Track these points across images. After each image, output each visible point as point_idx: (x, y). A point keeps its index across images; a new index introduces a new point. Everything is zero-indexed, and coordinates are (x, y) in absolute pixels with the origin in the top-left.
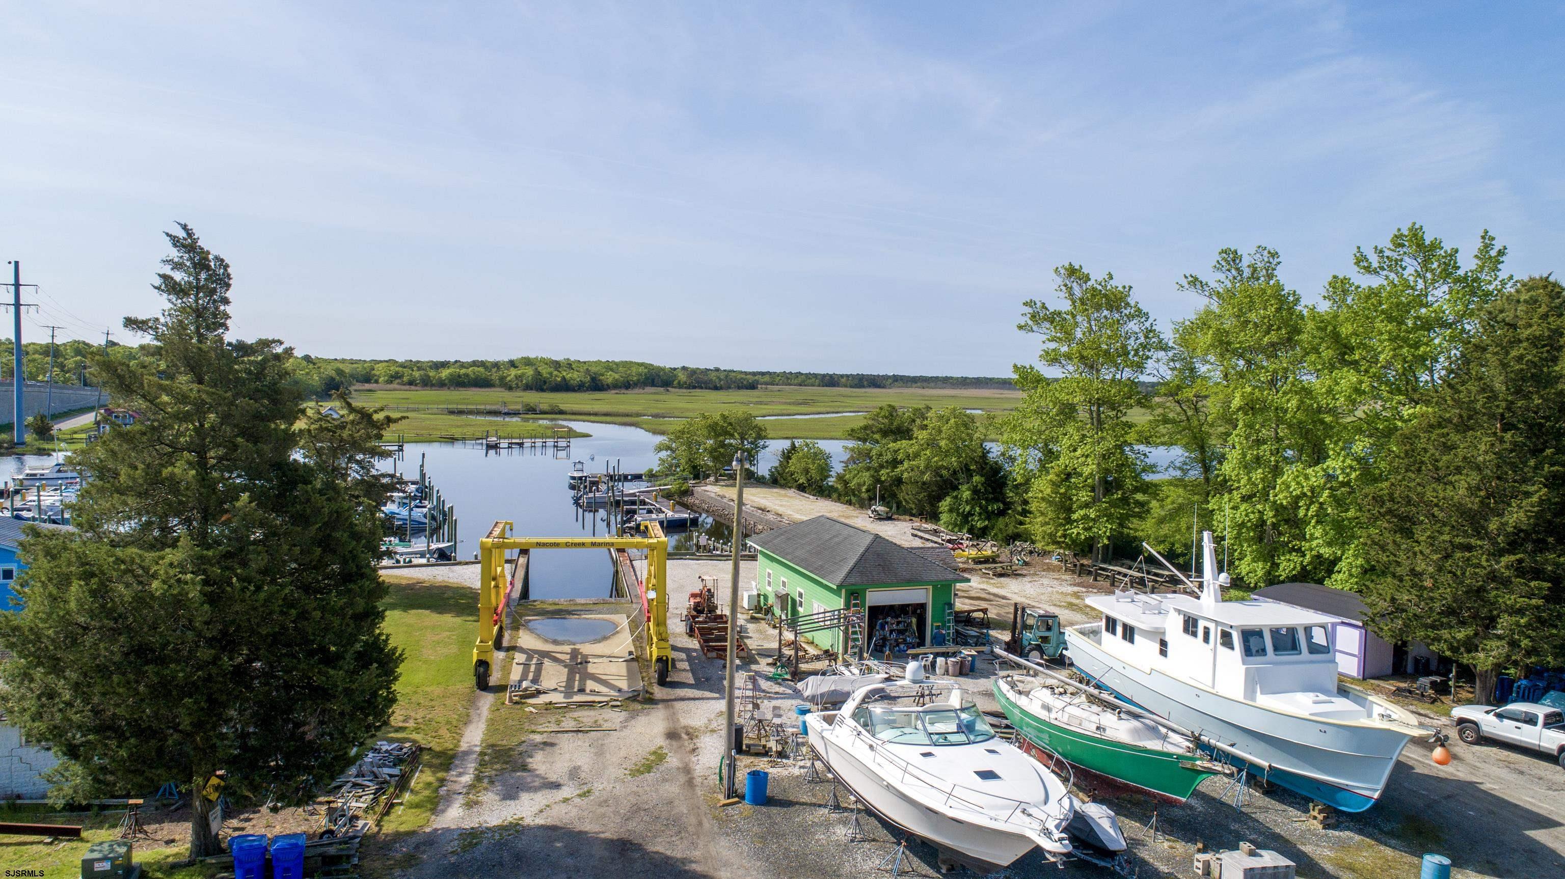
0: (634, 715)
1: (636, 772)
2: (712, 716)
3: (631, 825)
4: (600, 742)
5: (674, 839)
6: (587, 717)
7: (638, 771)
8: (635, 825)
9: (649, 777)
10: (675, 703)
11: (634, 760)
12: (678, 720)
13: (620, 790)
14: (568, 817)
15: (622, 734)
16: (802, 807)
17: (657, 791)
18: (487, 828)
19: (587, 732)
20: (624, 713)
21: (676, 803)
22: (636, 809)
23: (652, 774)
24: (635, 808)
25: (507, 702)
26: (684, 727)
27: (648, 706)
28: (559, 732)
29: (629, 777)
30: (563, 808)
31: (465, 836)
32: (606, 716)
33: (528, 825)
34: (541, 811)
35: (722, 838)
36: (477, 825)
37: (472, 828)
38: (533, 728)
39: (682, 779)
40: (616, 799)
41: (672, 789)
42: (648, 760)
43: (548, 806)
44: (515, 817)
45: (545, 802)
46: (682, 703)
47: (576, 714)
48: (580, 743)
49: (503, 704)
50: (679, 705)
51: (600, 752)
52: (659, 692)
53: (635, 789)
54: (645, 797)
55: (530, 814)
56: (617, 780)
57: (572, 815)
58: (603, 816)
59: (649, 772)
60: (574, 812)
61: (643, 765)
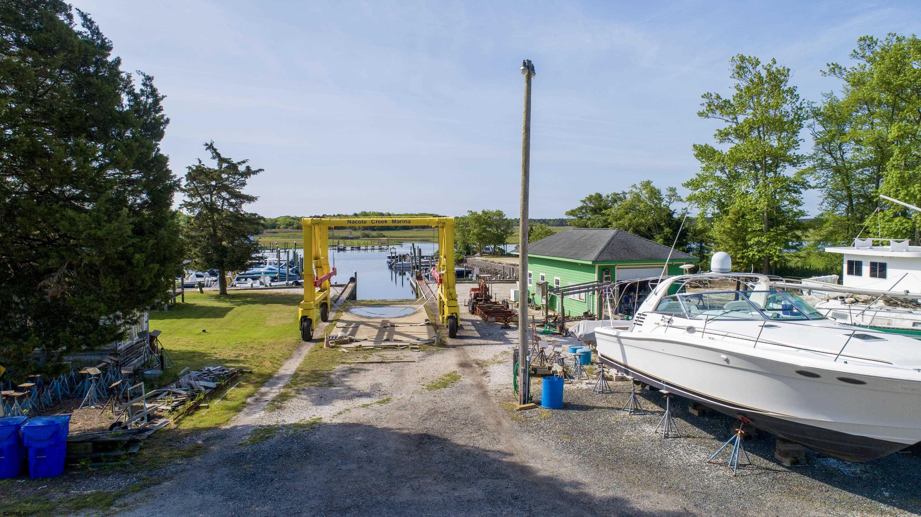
0: (431, 353)
1: (433, 387)
2: (498, 354)
3: (428, 424)
4: (401, 368)
5: (474, 435)
6: (390, 355)
7: (435, 386)
8: (432, 423)
9: (446, 391)
10: (465, 347)
11: (431, 380)
12: (468, 356)
13: (417, 398)
14: (366, 417)
15: (420, 364)
16: (600, 410)
17: (453, 399)
18: (284, 426)
19: (389, 363)
20: (421, 353)
21: (473, 408)
22: (433, 413)
23: (447, 389)
24: (433, 411)
25: (325, 347)
26: (474, 360)
27: (442, 348)
28: (364, 363)
29: (427, 391)
30: (363, 411)
31: (258, 432)
32: (407, 354)
33: (325, 424)
34: (340, 413)
35: (524, 434)
36: (274, 423)
37: (269, 426)
38: (344, 361)
39: (477, 392)
40: (415, 406)
41: (469, 399)
42: (444, 380)
43: (348, 410)
44: (313, 417)
45: (345, 407)
46: (471, 347)
47: (381, 353)
48: (382, 369)
49: (322, 347)
50: (467, 348)
51: (401, 375)
52: (450, 341)
53: (432, 398)
54: (442, 404)
55: (329, 415)
56: (415, 392)
57: (370, 416)
58: (401, 417)
59: (445, 387)
60: (372, 414)
61: (440, 382)
